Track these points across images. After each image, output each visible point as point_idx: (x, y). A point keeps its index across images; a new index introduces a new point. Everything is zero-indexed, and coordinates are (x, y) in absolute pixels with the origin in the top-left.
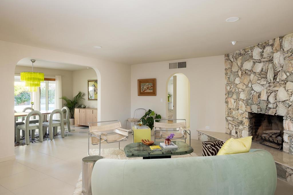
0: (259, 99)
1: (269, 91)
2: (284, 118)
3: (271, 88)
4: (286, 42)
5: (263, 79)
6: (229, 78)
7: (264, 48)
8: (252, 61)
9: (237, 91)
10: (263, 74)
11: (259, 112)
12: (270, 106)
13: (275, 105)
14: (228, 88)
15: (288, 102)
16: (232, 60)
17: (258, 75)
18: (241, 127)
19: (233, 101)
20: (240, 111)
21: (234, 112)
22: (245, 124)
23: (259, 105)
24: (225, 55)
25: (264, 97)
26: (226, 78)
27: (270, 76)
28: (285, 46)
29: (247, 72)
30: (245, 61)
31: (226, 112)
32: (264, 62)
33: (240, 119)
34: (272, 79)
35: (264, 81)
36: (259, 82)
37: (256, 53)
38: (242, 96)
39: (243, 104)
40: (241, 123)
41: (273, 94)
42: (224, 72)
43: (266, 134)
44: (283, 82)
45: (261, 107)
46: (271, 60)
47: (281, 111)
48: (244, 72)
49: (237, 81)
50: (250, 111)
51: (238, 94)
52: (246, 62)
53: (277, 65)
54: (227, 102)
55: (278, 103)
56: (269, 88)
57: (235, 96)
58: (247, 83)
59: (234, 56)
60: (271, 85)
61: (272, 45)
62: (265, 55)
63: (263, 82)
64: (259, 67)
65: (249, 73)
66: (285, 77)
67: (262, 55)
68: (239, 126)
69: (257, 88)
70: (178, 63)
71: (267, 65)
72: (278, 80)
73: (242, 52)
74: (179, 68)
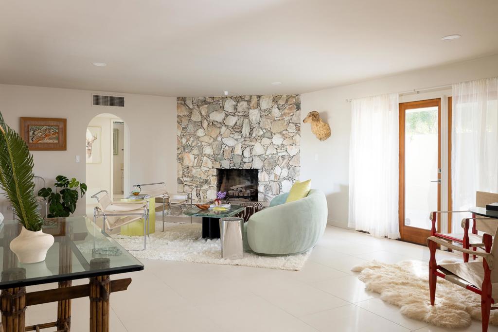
0: (232, 154)
1: (244, 146)
2: (259, 171)
3: (247, 143)
4: (264, 101)
5: (237, 134)
6: (184, 128)
7: (238, 102)
8: (224, 112)
9: (200, 144)
10: (237, 129)
11: (232, 168)
12: (245, 160)
13: (251, 159)
14: (184, 141)
15: (264, 156)
16: (191, 107)
17: (230, 129)
18: (206, 187)
19: (192, 157)
20: (204, 169)
21: (194, 171)
22: (212, 182)
23: (232, 160)
24: (178, 98)
25: (238, 151)
26: (178, 127)
27: (246, 130)
28: (262, 105)
29: (215, 123)
30: (213, 111)
31: (178, 171)
32: (238, 116)
33: (204, 177)
34: (248, 134)
35: (239, 135)
36: (232, 135)
37: (229, 106)
38: (208, 150)
39: (209, 160)
40: (206, 182)
41: (248, 149)
42: (176, 119)
43: (233, 190)
44: (259, 138)
45: (235, 162)
46: (246, 116)
47: (257, 165)
48: (211, 123)
49: (200, 133)
50: (219, 167)
51: (201, 148)
52: (214, 113)
53: (254, 121)
54: (180, 159)
55: (253, 157)
56: (243, 143)
57: (196, 151)
58: (216, 136)
59: (194, 102)
60: (246, 139)
61: (249, 102)
62: (240, 109)
63: (237, 136)
64: (232, 121)
65: (219, 125)
66: (261, 133)
67: (235, 109)
68: (201, 186)
69: (230, 142)
70: (111, 97)
71: (242, 120)
72: (254, 135)
73: (209, 100)
74: (111, 105)
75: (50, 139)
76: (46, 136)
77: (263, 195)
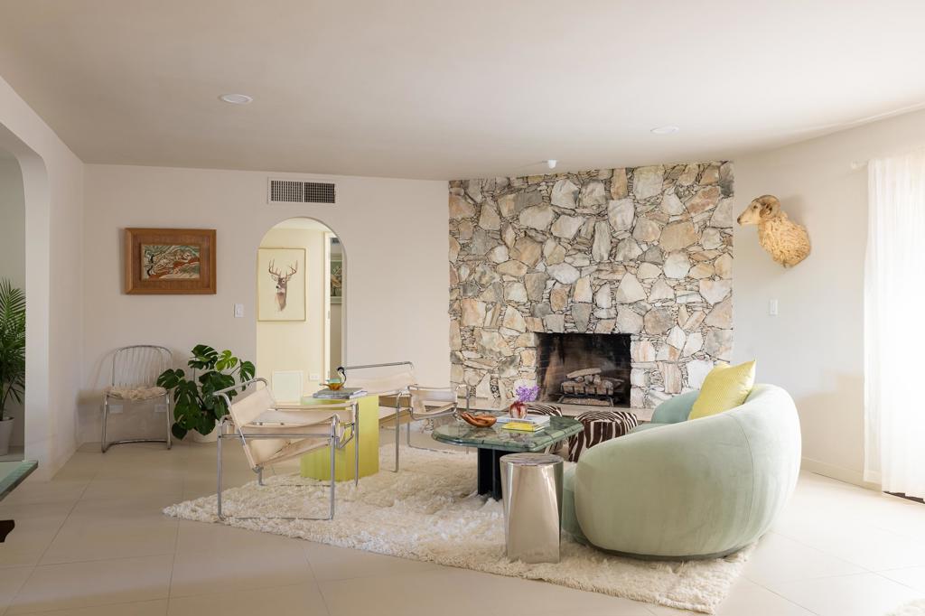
0: (570, 300)
1: (596, 282)
2: (632, 338)
3: (603, 276)
4: (642, 181)
5: (580, 255)
6: (463, 246)
7: (584, 184)
8: (550, 208)
9: (497, 279)
10: (582, 244)
11: (570, 331)
12: (602, 314)
13: (613, 312)
14: (464, 272)
15: (643, 303)
16: (479, 199)
17: (565, 245)
18: (511, 372)
19: (480, 307)
20: (507, 333)
21: (486, 337)
22: (526, 362)
23: (568, 313)
24: (450, 182)
25: (583, 294)
26: (451, 244)
27: (601, 247)
28: (639, 189)
29: (533, 233)
30: (527, 207)
31: (452, 338)
32: (584, 215)
33: (507, 352)
34: (606, 256)
35: (584, 258)
36: (568, 260)
37: (562, 194)
38: (517, 293)
39: (518, 315)
40: (511, 361)
41: (607, 289)
42: (447, 227)
43: (573, 379)
44: (632, 264)
45: (576, 319)
46: (602, 215)
47: (627, 324)
48: (523, 235)
49: (500, 254)
50: (540, 330)
51: (501, 287)
52: (529, 210)
53: (619, 227)
54: (457, 313)
55: (619, 307)
56: (596, 276)
57: (489, 295)
58: (532, 261)
59: (486, 189)
60: (602, 267)
61: (608, 183)
62: (587, 201)
63: (581, 260)
64: (569, 227)
65: (540, 238)
66: (636, 252)
67: (576, 200)
68: (501, 370)
69: (566, 275)
71: (592, 224)
72: (620, 258)
73: (517, 184)
74: (307, 200)
75: (184, 271)
76: (176, 264)
77: (642, 394)
